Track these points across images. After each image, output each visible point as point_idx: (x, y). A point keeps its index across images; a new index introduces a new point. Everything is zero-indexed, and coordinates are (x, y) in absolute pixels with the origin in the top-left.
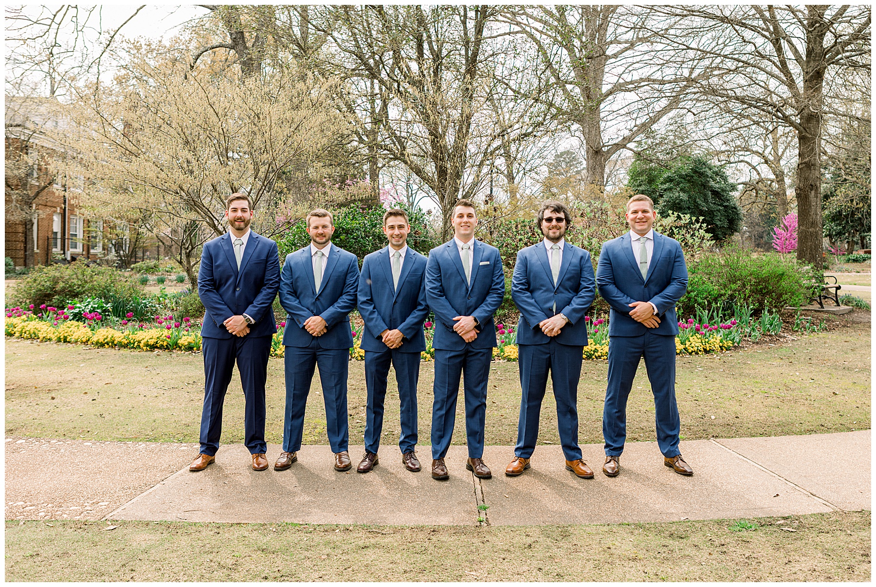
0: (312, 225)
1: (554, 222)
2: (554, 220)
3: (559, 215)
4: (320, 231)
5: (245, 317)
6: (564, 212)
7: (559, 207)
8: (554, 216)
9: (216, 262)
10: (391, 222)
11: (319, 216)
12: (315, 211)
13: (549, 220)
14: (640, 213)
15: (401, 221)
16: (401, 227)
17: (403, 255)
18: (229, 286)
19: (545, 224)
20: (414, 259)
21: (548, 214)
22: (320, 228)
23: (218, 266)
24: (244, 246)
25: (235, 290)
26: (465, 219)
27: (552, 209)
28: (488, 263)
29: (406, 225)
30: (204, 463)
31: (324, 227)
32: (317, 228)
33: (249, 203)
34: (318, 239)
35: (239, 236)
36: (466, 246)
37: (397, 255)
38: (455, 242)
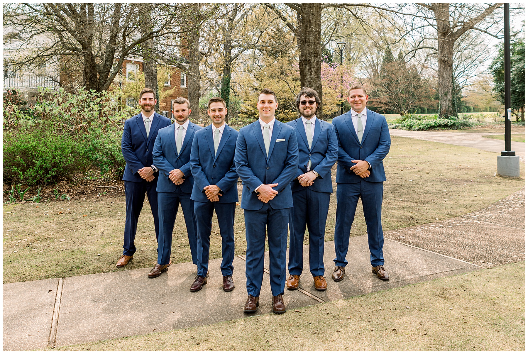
0: (175, 110)
1: (308, 104)
2: (307, 103)
3: (311, 99)
4: (180, 113)
5: (153, 168)
6: (315, 97)
7: (311, 94)
8: (308, 99)
9: (134, 133)
10: (213, 106)
11: (179, 103)
12: (177, 100)
13: (304, 103)
14: (357, 97)
15: (220, 106)
16: (220, 110)
17: (222, 132)
18: (142, 148)
19: (301, 106)
20: (229, 134)
21: (303, 98)
22: (180, 111)
23: (135, 136)
24: (151, 123)
25: (145, 151)
26: (267, 104)
27: (306, 95)
28: (284, 140)
29: (224, 108)
30: (126, 262)
31: (183, 110)
32: (178, 111)
33: (154, 95)
34: (179, 119)
35: (148, 116)
36: (267, 126)
37: (217, 132)
38: (259, 122)
